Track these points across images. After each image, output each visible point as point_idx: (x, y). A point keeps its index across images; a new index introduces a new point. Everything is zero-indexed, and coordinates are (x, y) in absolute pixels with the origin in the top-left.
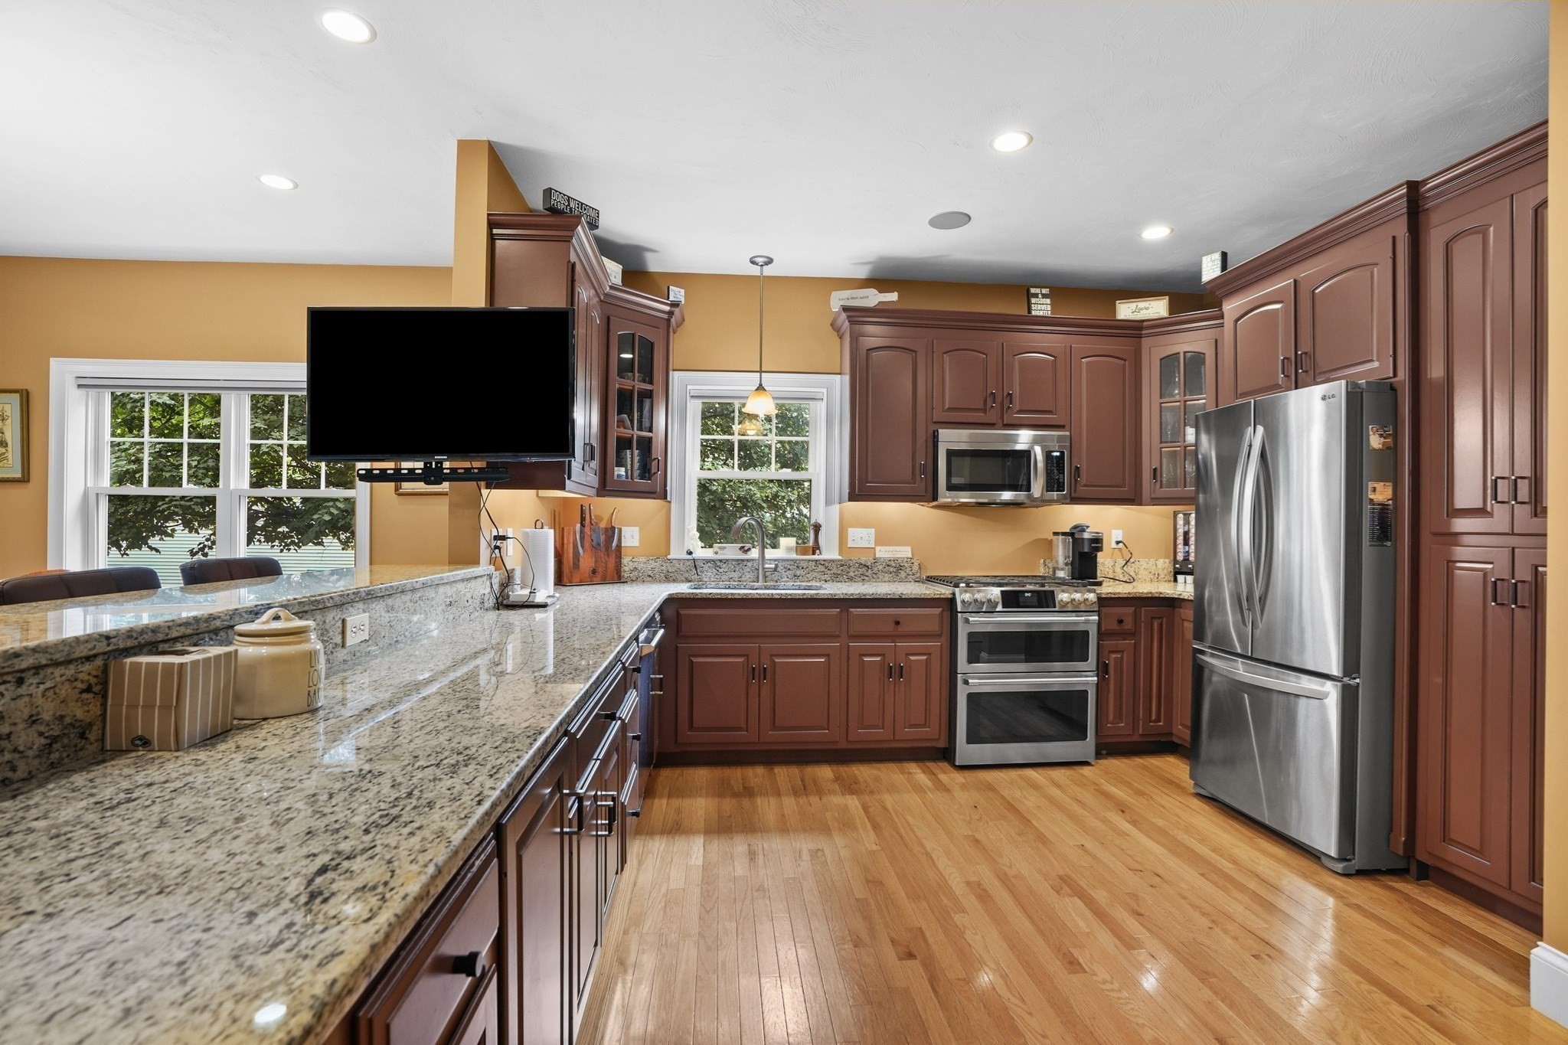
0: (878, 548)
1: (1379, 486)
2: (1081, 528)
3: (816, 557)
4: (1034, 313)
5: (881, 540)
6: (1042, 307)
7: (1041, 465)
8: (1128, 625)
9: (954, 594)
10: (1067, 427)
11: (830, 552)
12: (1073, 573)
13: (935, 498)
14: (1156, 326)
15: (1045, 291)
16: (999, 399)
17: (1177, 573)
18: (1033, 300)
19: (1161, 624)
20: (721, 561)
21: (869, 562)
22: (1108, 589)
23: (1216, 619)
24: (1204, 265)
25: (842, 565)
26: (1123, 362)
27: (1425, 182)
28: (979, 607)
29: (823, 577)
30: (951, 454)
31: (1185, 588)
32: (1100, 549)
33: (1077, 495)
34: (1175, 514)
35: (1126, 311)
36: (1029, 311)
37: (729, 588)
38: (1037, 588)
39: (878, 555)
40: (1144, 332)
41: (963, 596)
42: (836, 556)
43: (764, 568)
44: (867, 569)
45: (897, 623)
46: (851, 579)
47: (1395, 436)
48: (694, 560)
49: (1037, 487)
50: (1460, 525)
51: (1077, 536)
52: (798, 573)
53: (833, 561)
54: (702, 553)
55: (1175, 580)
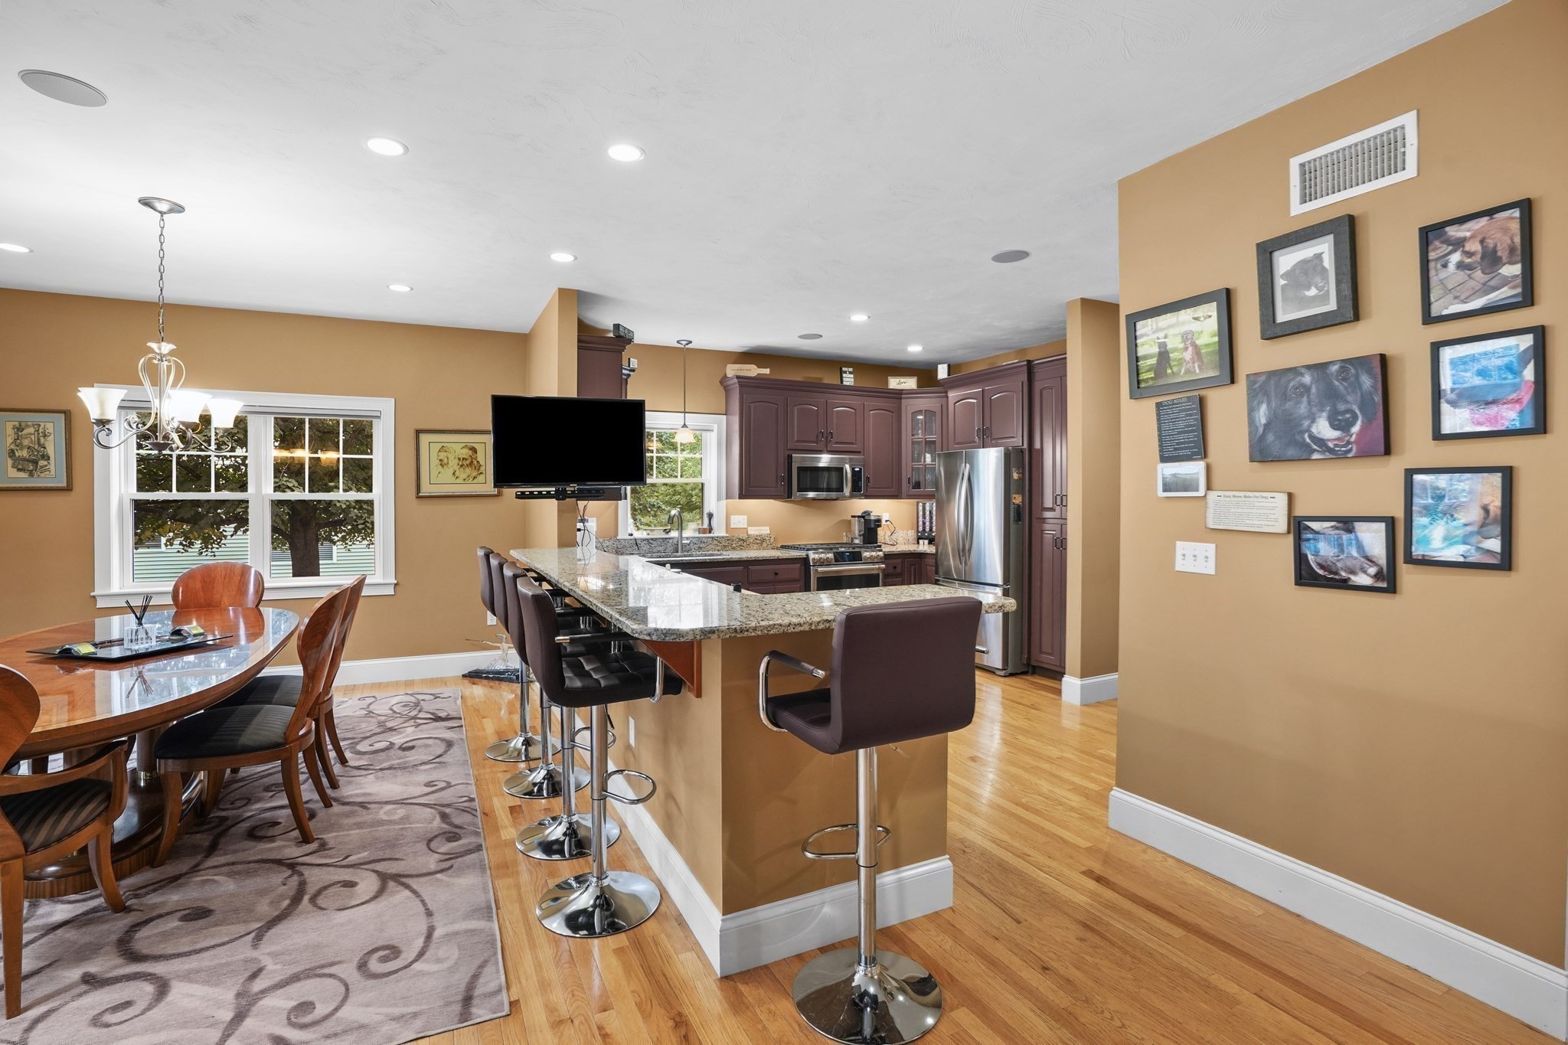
0: (749, 528)
1: (1017, 496)
2: (867, 513)
3: (711, 535)
4: (844, 383)
5: (750, 524)
6: (849, 380)
7: (849, 475)
8: (899, 570)
9: (807, 555)
10: (862, 453)
11: (719, 531)
12: (864, 540)
13: (790, 495)
14: (910, 392)
15: (851, 370)
16: (825, 435)
17: (919, 538)
18: (844, 375)
19: (915, 569)
20: (652, 539)
21: (744, 536)
22: (886, 549)
23: (945, 563)
24: (939, 370)
25: (728, 540)
26: (891, 413)
27: (1033, 361)
28: (822, 563)
29: (718, 548)
30: (800, 469)
31: (924, 547)
32: (880, 526)
33: (868, 494)
34: (918, 503)
35: (894, 383)
36: (842, 382)
37: (660, 557)
38: (851, 550)
39: (749, 533)
40: (903, 396)
41: (812, 555)
42: (724, 534)
43: (682, 544)
44: (743, 542)
45: (776, 574)
46: (734, 549)
47: (1023, 473)
48: (636, 540)
49: (847, 491)
50: (1048, 514)
51: (866, 518)
52: (701, 546)
53: (723, 537)
54: (638, 535)
55: (918, 543)
